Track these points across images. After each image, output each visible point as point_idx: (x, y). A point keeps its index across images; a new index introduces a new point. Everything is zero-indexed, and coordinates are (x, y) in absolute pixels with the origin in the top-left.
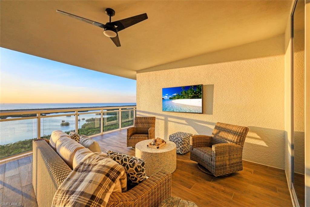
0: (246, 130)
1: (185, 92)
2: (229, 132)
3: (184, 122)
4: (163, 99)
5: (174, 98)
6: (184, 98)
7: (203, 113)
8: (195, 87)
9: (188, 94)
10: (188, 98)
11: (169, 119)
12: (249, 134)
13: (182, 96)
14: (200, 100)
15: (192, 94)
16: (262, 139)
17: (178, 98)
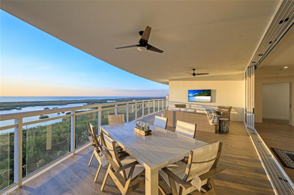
0: (231, 107)
1: (203, 93)
2: (225, 108)
3: (201, 106)
4: (189, 96)
5: (196, 95)
6: (202, 96)
7: (211, 102)
8: (208, 90)
9: (205, 94)
10: (205, 96)
11: (192, 105)
12: (232, 110)
13: (201, 95)
14: (210, 97)
15: (207, 94)
16: (236, 111)
17: (199, 96)
